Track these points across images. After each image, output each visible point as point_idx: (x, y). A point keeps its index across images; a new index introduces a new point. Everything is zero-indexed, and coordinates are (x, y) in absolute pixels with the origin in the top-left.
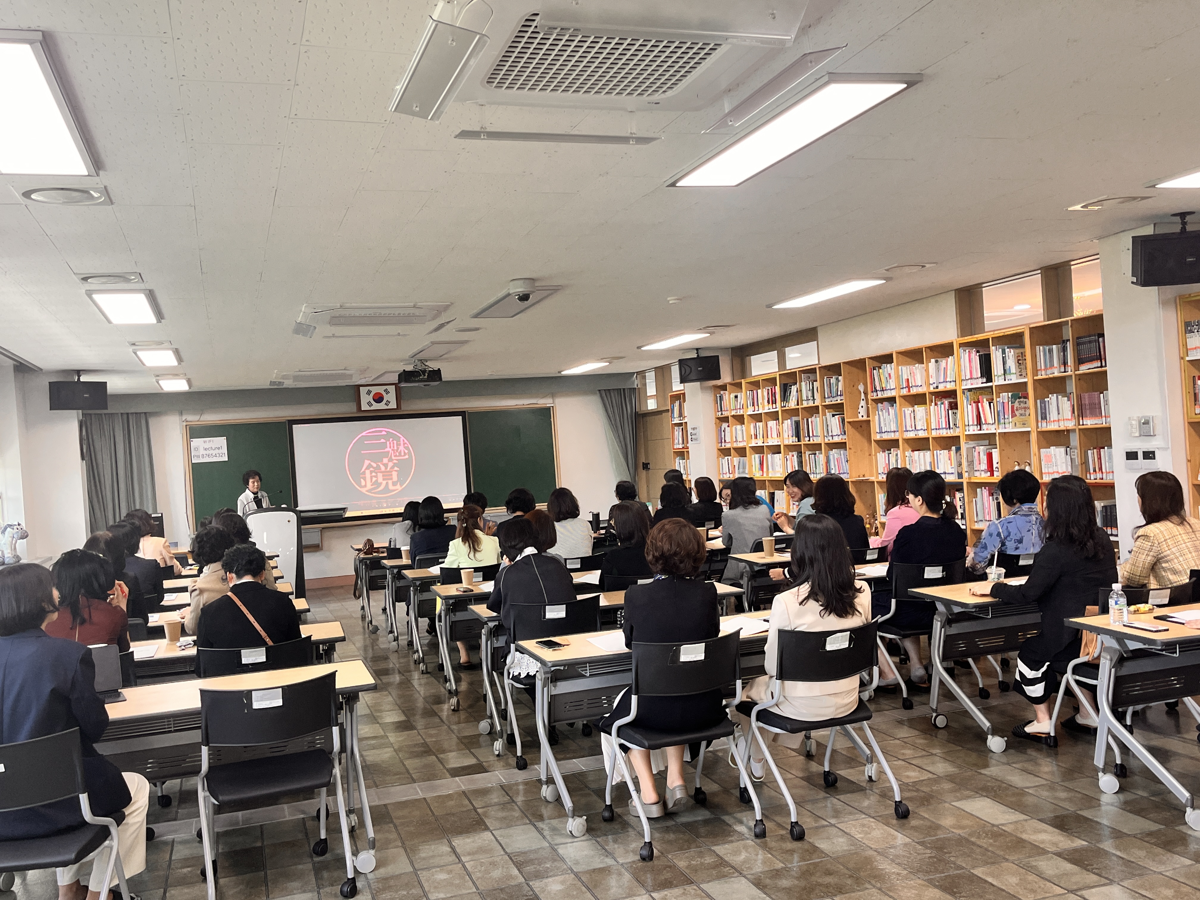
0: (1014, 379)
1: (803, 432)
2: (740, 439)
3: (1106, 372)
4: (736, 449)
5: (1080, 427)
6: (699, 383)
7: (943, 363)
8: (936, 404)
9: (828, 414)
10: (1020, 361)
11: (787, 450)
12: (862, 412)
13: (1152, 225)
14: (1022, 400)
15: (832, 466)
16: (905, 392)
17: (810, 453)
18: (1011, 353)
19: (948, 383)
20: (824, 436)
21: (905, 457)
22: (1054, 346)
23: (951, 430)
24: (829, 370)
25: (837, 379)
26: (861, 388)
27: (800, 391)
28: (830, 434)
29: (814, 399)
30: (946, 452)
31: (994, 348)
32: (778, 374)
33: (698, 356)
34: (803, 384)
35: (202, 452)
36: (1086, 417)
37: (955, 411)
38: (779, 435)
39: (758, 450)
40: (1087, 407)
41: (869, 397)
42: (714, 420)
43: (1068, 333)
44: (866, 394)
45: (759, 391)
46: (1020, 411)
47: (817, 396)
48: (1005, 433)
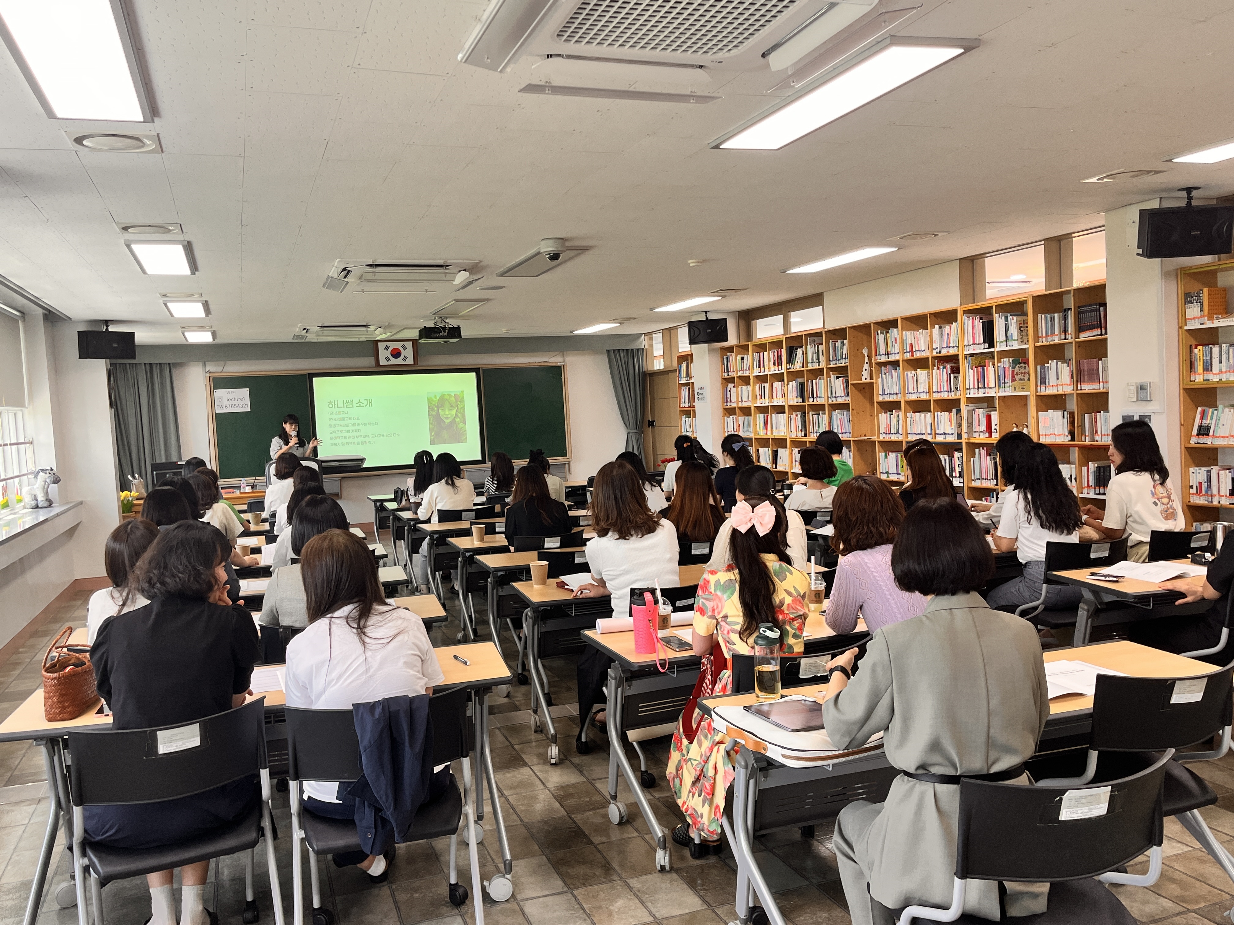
0: (1015, 345)
1: (808, 393)
2: (745, 399)
3: (1106, 339)
4: (741, 409)
5: (1078, 392)
6: (706, 345)
7: (947, 329)
8: (938, 368)
9: (832, 376)
10: (1022, 328)
11: (791, 409)
12: (865, 374)
13: (1159, 199)
14: (1022, 365)
15: (835, 426)
16: (908, 356)
17: (814, 413)
18: (1013, 321)
19: (951, 349)
20: (828, 397)
21: (906, 417)
22: (1056, 315)
23: (953, 393)
24: (834, 334)
25: (842, 343)
26: (865, 352)
27: (805, 354)
28: (834, 395)
29: (819, 362)
30: (947, 414)
31: (997, 315)
32: (784, 337)
33: (707, 318)
34: (809, 347)
35: (225, 402)
36: (1084, 382)
37: (956, 375)
38: (783, 395)
39: (763, 410)
40: (1086, 373)
41: (873, 361)
42: (720, 380)
43: (1070, 302)
44: (870, 357)
45: (766, 353)
46: (1019, 376)
47: (822, 359)
48: (1004, 396)
